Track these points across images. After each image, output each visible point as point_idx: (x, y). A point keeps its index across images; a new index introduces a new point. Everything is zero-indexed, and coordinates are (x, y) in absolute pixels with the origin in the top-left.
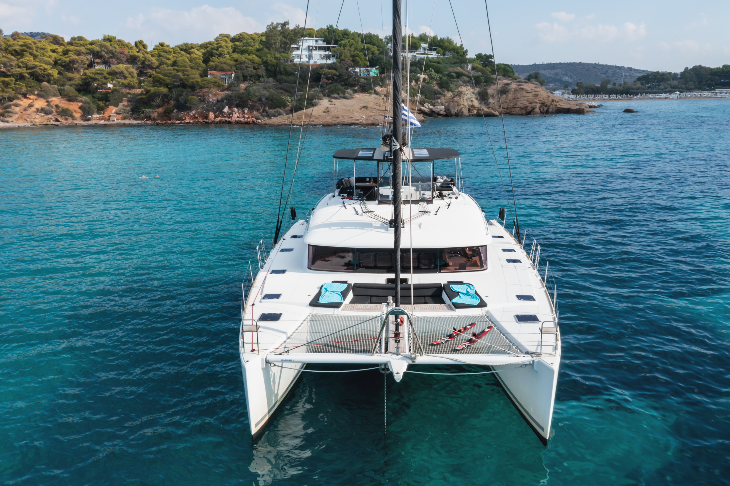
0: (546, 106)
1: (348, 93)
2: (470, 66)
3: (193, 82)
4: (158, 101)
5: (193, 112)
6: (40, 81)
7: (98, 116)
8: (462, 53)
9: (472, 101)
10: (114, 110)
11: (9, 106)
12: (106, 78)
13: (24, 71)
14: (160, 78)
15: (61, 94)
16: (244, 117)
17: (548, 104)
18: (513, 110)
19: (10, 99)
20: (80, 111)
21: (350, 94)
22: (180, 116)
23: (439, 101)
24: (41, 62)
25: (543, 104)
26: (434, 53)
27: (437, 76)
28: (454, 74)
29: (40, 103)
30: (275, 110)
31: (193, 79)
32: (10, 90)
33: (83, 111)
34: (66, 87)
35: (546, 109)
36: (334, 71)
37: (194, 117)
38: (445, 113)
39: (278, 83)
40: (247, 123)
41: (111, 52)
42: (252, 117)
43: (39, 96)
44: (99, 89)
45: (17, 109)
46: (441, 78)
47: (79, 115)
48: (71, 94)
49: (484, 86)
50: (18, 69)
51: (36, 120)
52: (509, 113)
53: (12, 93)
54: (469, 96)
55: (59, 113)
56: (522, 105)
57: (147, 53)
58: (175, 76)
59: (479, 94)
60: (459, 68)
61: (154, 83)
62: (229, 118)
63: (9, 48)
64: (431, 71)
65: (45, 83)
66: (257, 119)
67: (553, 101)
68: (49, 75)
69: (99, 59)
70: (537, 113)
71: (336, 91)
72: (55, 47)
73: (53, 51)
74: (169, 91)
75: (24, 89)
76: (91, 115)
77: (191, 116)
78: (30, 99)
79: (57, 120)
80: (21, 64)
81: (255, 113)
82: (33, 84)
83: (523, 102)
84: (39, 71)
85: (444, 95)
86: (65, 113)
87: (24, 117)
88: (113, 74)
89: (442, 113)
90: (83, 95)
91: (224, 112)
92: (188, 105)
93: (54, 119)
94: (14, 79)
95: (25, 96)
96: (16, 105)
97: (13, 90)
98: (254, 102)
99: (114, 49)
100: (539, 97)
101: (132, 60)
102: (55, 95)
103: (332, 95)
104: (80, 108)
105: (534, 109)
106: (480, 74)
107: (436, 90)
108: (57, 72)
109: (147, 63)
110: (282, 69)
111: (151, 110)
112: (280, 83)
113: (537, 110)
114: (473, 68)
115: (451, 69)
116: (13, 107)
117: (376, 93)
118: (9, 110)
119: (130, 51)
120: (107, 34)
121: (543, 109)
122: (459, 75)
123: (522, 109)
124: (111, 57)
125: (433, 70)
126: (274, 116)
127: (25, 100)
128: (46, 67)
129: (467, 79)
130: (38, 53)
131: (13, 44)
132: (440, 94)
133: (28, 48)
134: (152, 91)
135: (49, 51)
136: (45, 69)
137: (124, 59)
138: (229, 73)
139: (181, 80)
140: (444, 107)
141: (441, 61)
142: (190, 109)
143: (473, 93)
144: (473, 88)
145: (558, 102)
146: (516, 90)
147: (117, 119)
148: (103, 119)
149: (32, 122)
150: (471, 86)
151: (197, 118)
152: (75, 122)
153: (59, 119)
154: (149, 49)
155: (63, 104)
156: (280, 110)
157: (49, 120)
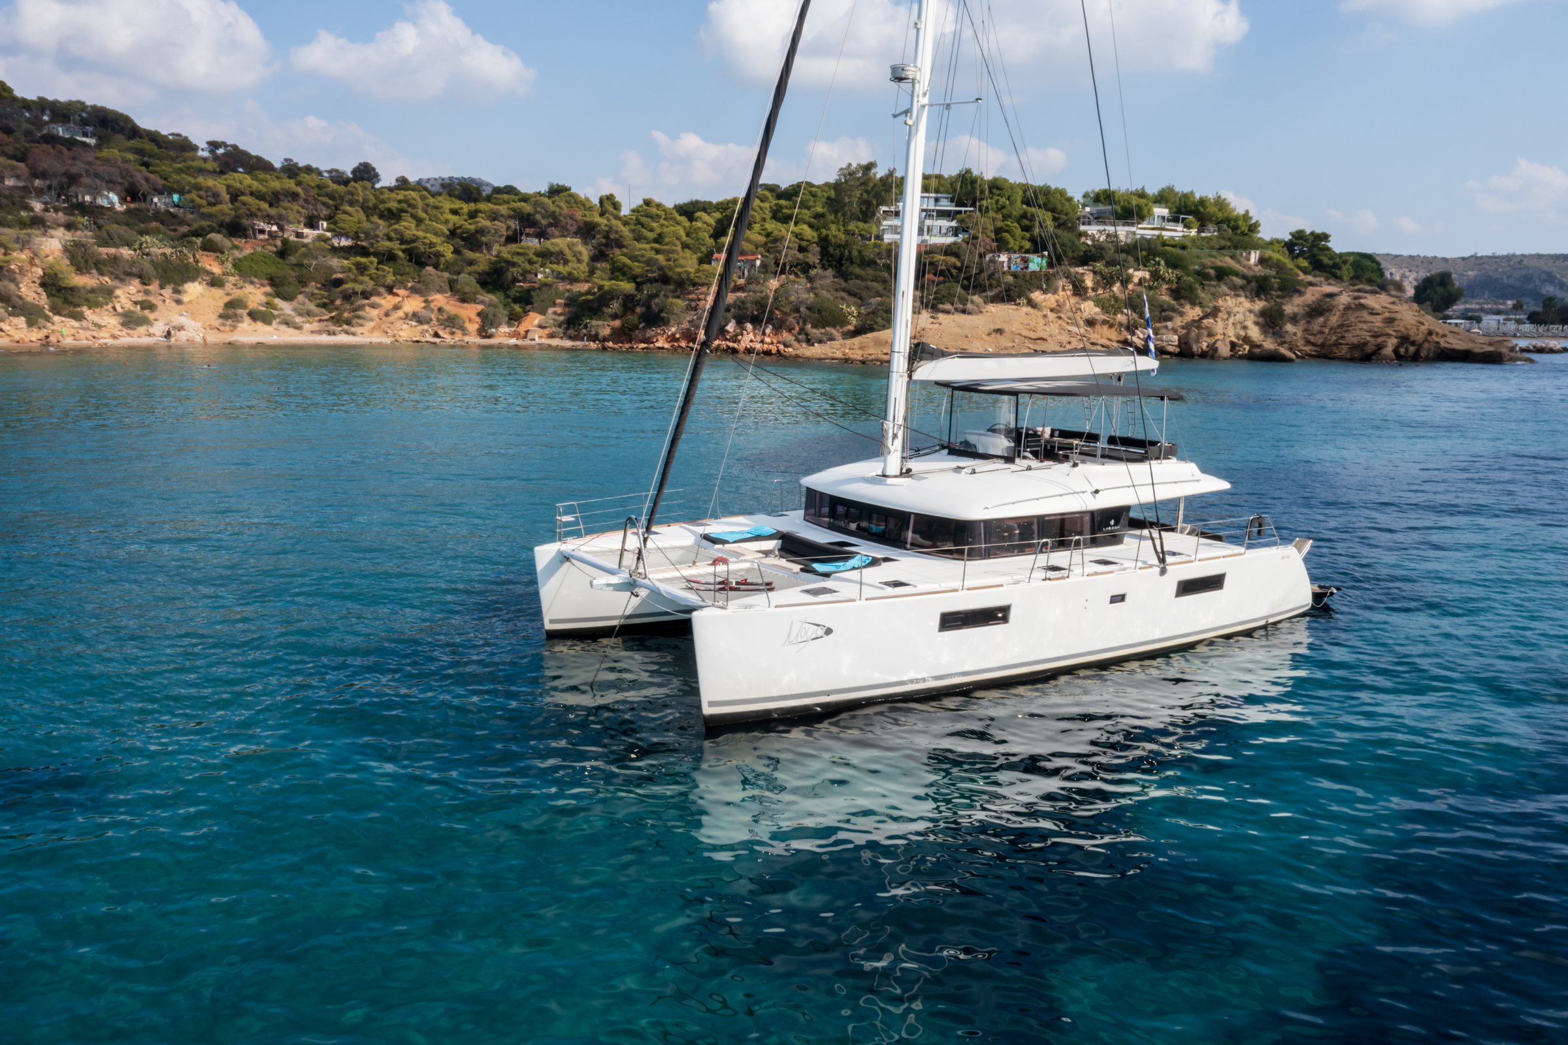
0: (1413, 343)
1: (972, 302)
2: (1254, 257)
3: (679, 273)
4: (615, 306)
5: (673, 329)
6: (421, 264)
7: (507, 330)
8: (1245, 228)
9: (1245, 328)
10: (537, 319)
11: (361, 308)
12: (531, 262)
13: (395, 246)
14: (624, 265)
15: (451, 289)
16: (762, 342)
17: (1419, 338)
18: (1335, 349)
19: (366, 295)
20: (478, 319)
21: (978, 306)
22: (648, 335)
23: (1169, 324)
24: (426, 231)
25: (1404, 339)
26: (1180, 227)
27: (1170, 274)
28: (1212, 272)
29: (414, 304)
30: (823, 331)
31: (682, 267)
32: (366, 279)
33: (483, 321)
34: (462, 275)
35: (1412, 349)
36: (952, 260)
37: (673, 338)
38: (1178, 350)
39: (842, 281)
40: (767, 353)
41: (553, 215)
42: (779, 342)
43: (414, 291)
44: (519, 281)
45: (374, 313)
46: (1179, 279)
47: (476, 326)
48: (467, 289)
49: (1278, 297)
50: (388, 244)
51: (402, 333)
52: (1325, 354)
53: (370, 285)
54: (1239, 317)
55: (441, 323)
56: (1355, 341)
57: (617, 218)
58: (649, 262)
59: (1263, 313)
60: (1228, 259)
61: (612, 273)
62: (734, 342)
63: (381, 206)
64: (1159, 264)
65: (430, 269)
66: (786, 346)
67: (1430, 333)
68: (438, 255)
69: (530, 227)
70: (1386, 358)
71: (949, 298)
72: (457, 204)
73: (455, 212)
74: (637, 289)
75: (390, 278)
76: (496, 328)
77: (669, 336)
78: (398, 295)
79: (436, 335)
80: (392, 234)
81: (786, 336)
82: (407, 269)
83: (1359, 333)
84: (422, 248)
85: (1182, 314)
86: (452, 323)
87: (384, 326)
88: (545, 256)
89: (1171, 349)
90: (488, 292)
91: (728, 332)
92: (663, 315)
93: (432, 332)
94: (375, 260)
95: (390, 290)
96: (374, 306)
97: (372, 279)
98: (785, 314)
99: (558, 210)
100: (1396, 323)
101: (587, 231)
102: (440, 291)
103: (941, 306)
104: (479, 314)
105: (1380, 349)
106: (1273, 273)
107: (1164, 302)
108: (451, 248)
109: (612, 236)
110: (855, 253)
111: (600, 323)
112: (846, 281)
113: (1388, 350)
114: (1262, 261)
115: (1207, 261)
116: (367, 308)
117: (1031, 304)
118: (360, 313)
119: (588, 213)
120: (555, 183)
121: (1407, 349)
122: (1222, 274)
123: (1354, 347)
124: (551, 225)
125: (1162, 263)
126: (820, 342)
127: (390, 297)
128: (434, 239)
129: (1239, 281)
130: (424, 215)
131: (389, 199)
132: (1173, 310)
133: (410, 205)
134: (606, 288)
135: (447, 211)
136: (431, 243)
137: (573, 229)
138: (750, 258)
139: (661, 268)
140: (1176, 337)
141: (1188, 244)
142: (666, 323)
143: (1250, 311)
144: (1252, 301)
145: (1444, 336)
146: (1348, 308)
147: (540, 337)
148: (516, 335)
149: (394, 336)
150: (1246, 297)
151: (678, 340)
152: (467, 339)
153: (441, 333)
154: (625, 211)
155: (451, 306)
156: (833, 331)
157: (423, 333)
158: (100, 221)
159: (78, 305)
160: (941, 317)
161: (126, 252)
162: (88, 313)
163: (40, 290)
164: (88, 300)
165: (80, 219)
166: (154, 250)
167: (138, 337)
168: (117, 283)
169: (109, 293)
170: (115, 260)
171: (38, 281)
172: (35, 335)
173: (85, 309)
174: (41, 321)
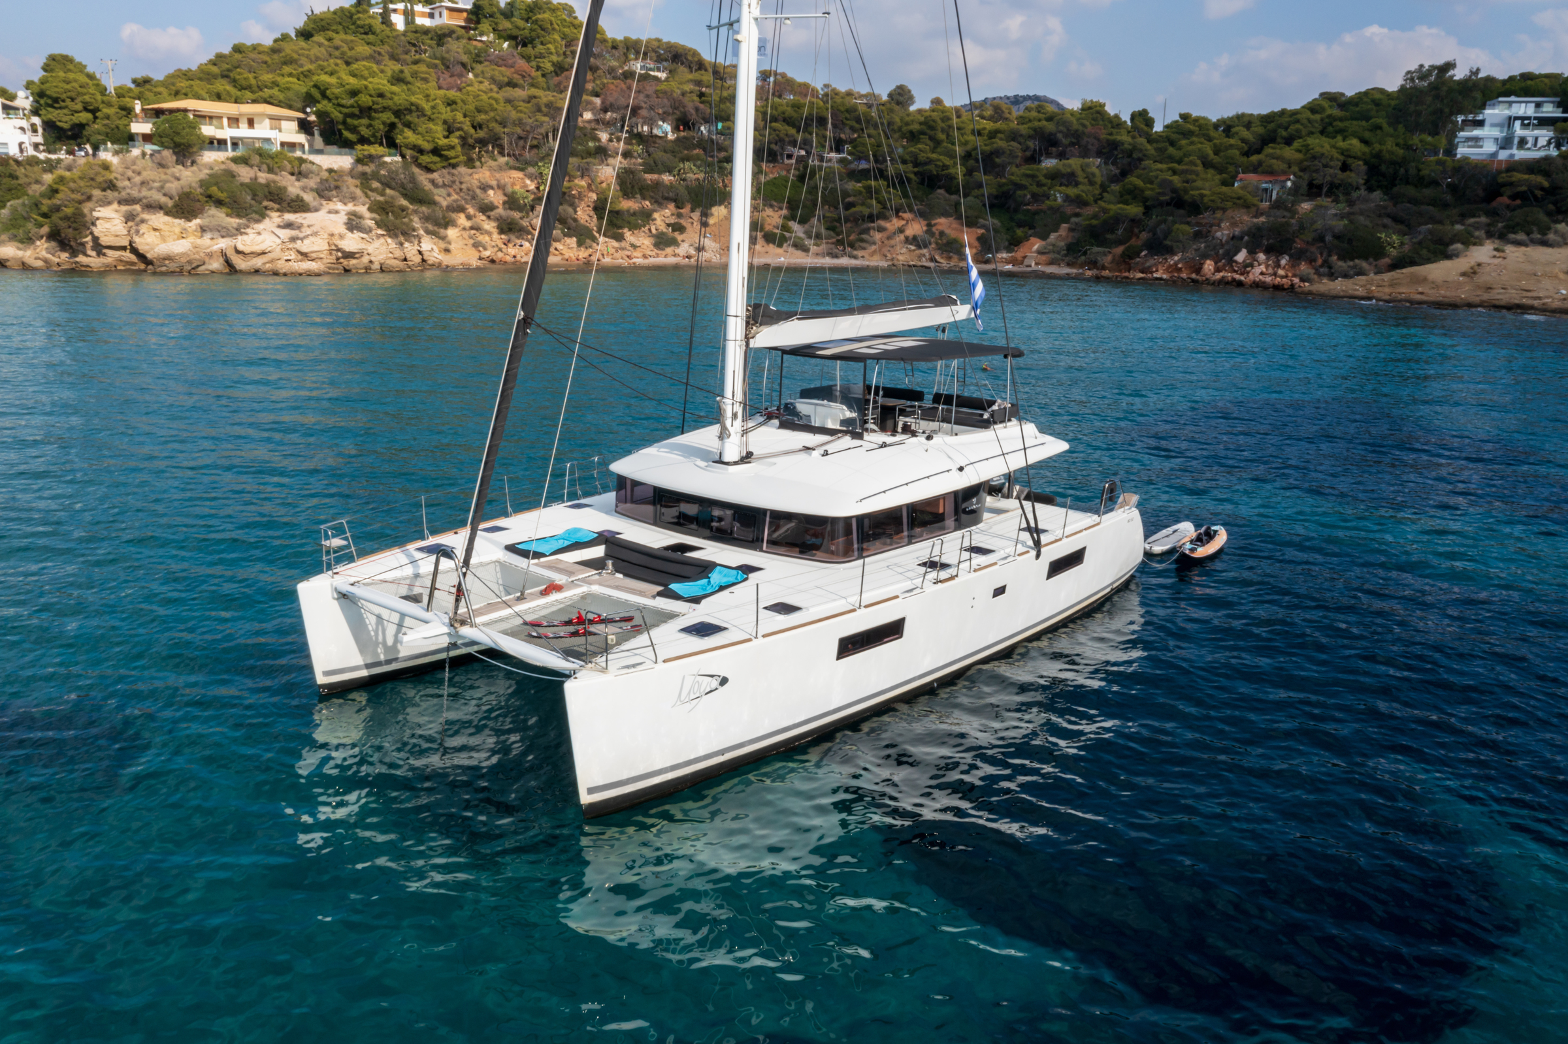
1: (1556, 232)
3: (1195, 197)
4: (1120, 231)
5: (1176, 258)
6: (932, 187)
7: (1004, 255)
10: (1037, 244)
11: (867, 231)
12: (1040, 185)
13: (909, 169)
14: (1137, 187)
15: (956, 212)
16: (1275, 274)
19: (871, 218)
20: (976, 244)
22: (1148, 264)
24: (941, 153)
29: (916, 228)
30: (1351, 263)
31: (1199, 189)
32: (874, 202)
33: (982, 246)
34: (969, 198)
36: (1540, 180)
37: (1174, 268)
39: (1389, 206)
40: (1277, 288)
41: (1075, 134)
42: (1294, 276)
43: (922, 215)
44: (1026, 204)
45: (878, 236)
47: (973, 251)
48: (970, 213)
51: (901, 258)
53: (878, 208)
55: (940, 247)
57: (1146, 135)
58: (1164, 183)
62: (1242, 274)
65: (940, 192)
66: (1302, 280)
68: (951, 177)
69: (1052, 147)
71: (1525, 226)
74: (1145, 213)
75: (897, 202)
76: (995, 253)
77: (1170, 266)
78: (903, 219)
79: (932, 259)
80: (907, 157)
81: (1304, 267)
82: (917, 193)
84: (935, 171)
86: (951, 247)
87: (885, 250)
88: (1058, 177)
90: (993, 215)
91: (1236, 262)
93: (928, 257)
95: (896, 213)
96: (881, 229)
97: (879, 202)
98: (1306, 242)
99: (1081, 128)
101: (1108, 150)
102: (945, 214)
104: (980, 239)
108: (964, 170)
109: (1134, 156)
111: (1100, 249)
112: (1393, 204)
116: (872, 232)
118: (864, 236)
124: (1072, 144)
126: (1345, 276)
127: (895, 221)
128: (949, 162)
134: (1113, 212)
136: (945, 166)
137: (1095, 149)
138: (1282, 178)
139: (1175, 191)
142: (1170, 251)
147: (1037, 264)
148: (1013, 261)
149: (892, 259)
151: (1180, 270)
152: (962, 264)
153: (937, 257)
155: (953, 230)
156: (1364, 265)
157: (920, 257)
158: (651, 149)
159: (621, 227)
160: (1510, 249)
161: (667, 178)
162: (627, 234)
163: (592, 213)
164: (629, 222)
165: (635, 147)
166: (690, 176)
167: (666, 258)
168: (656, 206)
169: (647, 216)
170: (657, 185)
171: (592, 205)
172: (583, 254)
173: (626, 230)
174: (588, 241)
